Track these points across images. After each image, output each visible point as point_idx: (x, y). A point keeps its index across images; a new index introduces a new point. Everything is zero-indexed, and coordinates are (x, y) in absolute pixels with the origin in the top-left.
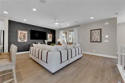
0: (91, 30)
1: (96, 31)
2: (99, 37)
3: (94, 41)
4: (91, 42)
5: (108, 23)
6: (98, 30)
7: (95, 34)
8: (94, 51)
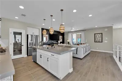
0: (95, 34)
1: (98, 34)
2: (101, 38)
3: (97, 41)
4: (95, 42)
5: (107, 30)
6: (100, 34)
7: (98, 37)
8: (97, 48)
